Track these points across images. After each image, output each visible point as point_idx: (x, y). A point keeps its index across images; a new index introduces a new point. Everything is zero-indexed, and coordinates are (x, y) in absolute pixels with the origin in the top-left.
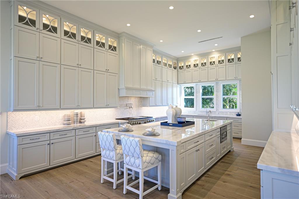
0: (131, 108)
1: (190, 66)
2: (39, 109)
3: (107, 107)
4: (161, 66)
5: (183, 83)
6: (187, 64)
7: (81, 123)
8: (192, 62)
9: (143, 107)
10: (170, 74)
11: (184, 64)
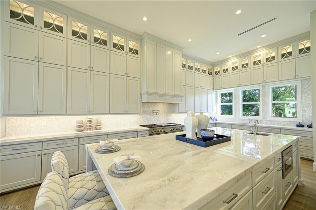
0: (158, 114)
1: (227, 70)
2: (38, 113)
3: (126, 113)
4: (193, 71)
5: (219, 88)
6: (223, 69)
7: (97, 129)
8: (229, 65)
9: (173, 114)
10: (203, 80)
11: (221, 68)
